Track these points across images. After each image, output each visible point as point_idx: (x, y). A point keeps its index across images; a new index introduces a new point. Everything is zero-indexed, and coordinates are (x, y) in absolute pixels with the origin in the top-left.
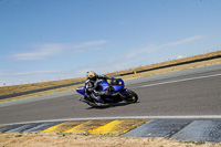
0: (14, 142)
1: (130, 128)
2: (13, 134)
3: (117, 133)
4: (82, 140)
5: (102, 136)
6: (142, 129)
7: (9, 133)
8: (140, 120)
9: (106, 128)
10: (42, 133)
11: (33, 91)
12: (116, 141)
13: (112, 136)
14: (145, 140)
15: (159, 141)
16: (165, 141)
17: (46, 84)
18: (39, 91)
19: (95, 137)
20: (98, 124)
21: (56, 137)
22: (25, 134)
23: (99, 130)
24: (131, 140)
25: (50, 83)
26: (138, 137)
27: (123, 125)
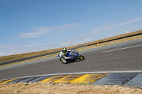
0: (24, 88)
1: (96, 79)
2: (23, 83)
3: (88, 82)
4: (66, 87)
5: (78, 84)
6: (104, 80)
7: (20, 83)
8: (103, 74)
9: (81, 79)
10: (40, 82)
11: (33, 57)
12: (87, 87)
13: (85, 84)
14: (107, 87)
15: (116, 87)
16: (120, 87)
17: (41, 52)
18: (37, 57)
19: (74, 85)
20: (76, 77)
21: (49, 85)
22: (30, 83)
23: (76, 80)
24: (98, 87)
25: (43, 52)
26: (102, 84)
27: (92, 77)
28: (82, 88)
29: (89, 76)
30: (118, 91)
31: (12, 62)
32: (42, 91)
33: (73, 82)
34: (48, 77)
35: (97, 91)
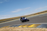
0: (13, 29)
1: (37, 26)
2: (13, 27)
3: (34, 27)
4: (27, 28)
5: (31, 28)
6: (40, 26)
8: (39, 24)
9: (32, 26)
13: (33, 28)
14: (41, 28)
15: (44, 29)
16: (45, 29)
19: (29, 28)
20: (30, 25)
21: (21, 28)
22: (15, 27)
23: (30, 26)
24: (38, 29)
26: (39, 28)
27: (35, 25)
28: (32, 29)
29: (34, 25)
30: (45, 30)
32: (19, 30)
33: (29, 27)
34: (21, 25)
35: (37, 30)
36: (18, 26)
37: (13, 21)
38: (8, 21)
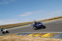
0: (22, 38)
1: (53, 36)
2: (21, 35)
4: (39, 38)
5: (45, 37)
6: (57, 36)
7: (20, 35)
11: (25, 25)
13: (48, 38)
14: (59, 39)
17: (28, 23)
20: (44, 34)
21: (32, 37)
22: (24, 36)
24: (54, 39)
26: (56, 38)
29: (50, 34)
31: (16, 26)
32: (29, 39)
36: (28, 35)
37: (20, 27)
38: (14, 27)
